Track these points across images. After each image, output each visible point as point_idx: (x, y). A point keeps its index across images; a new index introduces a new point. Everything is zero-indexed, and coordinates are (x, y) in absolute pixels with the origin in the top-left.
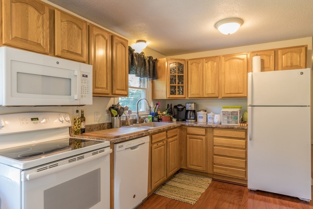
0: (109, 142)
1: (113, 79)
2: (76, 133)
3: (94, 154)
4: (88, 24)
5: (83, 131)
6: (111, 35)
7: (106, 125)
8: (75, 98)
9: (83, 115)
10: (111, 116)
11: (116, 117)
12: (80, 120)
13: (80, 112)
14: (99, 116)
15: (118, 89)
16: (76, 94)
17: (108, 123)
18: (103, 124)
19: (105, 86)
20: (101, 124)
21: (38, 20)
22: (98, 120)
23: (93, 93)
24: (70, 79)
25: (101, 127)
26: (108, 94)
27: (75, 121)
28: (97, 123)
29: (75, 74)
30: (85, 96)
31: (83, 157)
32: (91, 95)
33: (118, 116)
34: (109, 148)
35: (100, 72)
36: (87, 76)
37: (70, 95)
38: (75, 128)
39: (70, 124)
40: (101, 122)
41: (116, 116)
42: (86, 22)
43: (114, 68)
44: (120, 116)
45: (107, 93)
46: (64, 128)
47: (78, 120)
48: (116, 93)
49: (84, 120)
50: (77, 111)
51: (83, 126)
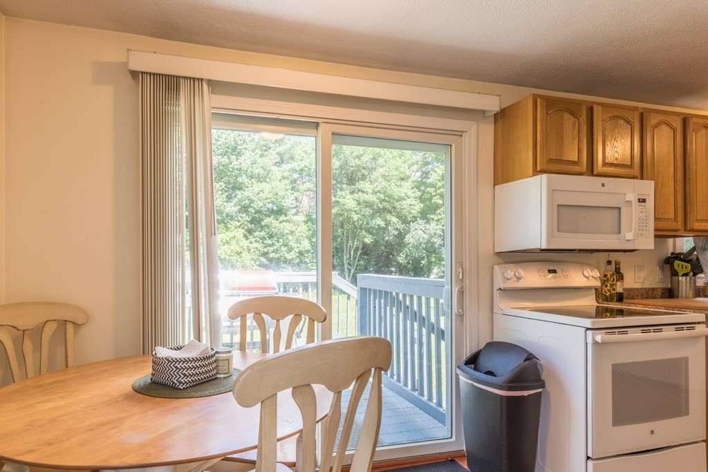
0: (704, 315)
1: (688, 201)
2: (607, 299)
3: (677, 330)
4: (641, 111)
5: (620, 298)
6: (682, 117)
7: (659, 293)
8: (626, 239)
9: (619, 269)
10: (669, 273)
11: (684, 278)
12: (615, 277)
13: (613, 264)
14: (643, 274)
15: (697, 220)
16: (631, 231)
17: (663, 289)
18: (654, 289)
19: (672, 216)
20: (650, 289)
21: (574, 129)
22: (641, 281)
23: (656, 230)
24: (620, 208)
25: (648, 294)
26: (677, 231)
27: (605, 279)
28: (638, 286)
29: (627, 199)
30: (642, 235)
31: (660, 331)
32: (652, 233)
33: (691, 274)
34: (705, 325)
35: (663, 191)
36: (644, 201)
37: (619, 233)
38: (607, 291)
39: (598, 284)
40: (647, 286)
41: (686, 275)
42: (636, 109)
43: (689, 179)
44: (695, 275)
45: (675, 228)
46: (588, 288)
47: (611, 276)
48: (695, 228)
49: (622, 279)
50: (609, 262)
51: (619, 289)
